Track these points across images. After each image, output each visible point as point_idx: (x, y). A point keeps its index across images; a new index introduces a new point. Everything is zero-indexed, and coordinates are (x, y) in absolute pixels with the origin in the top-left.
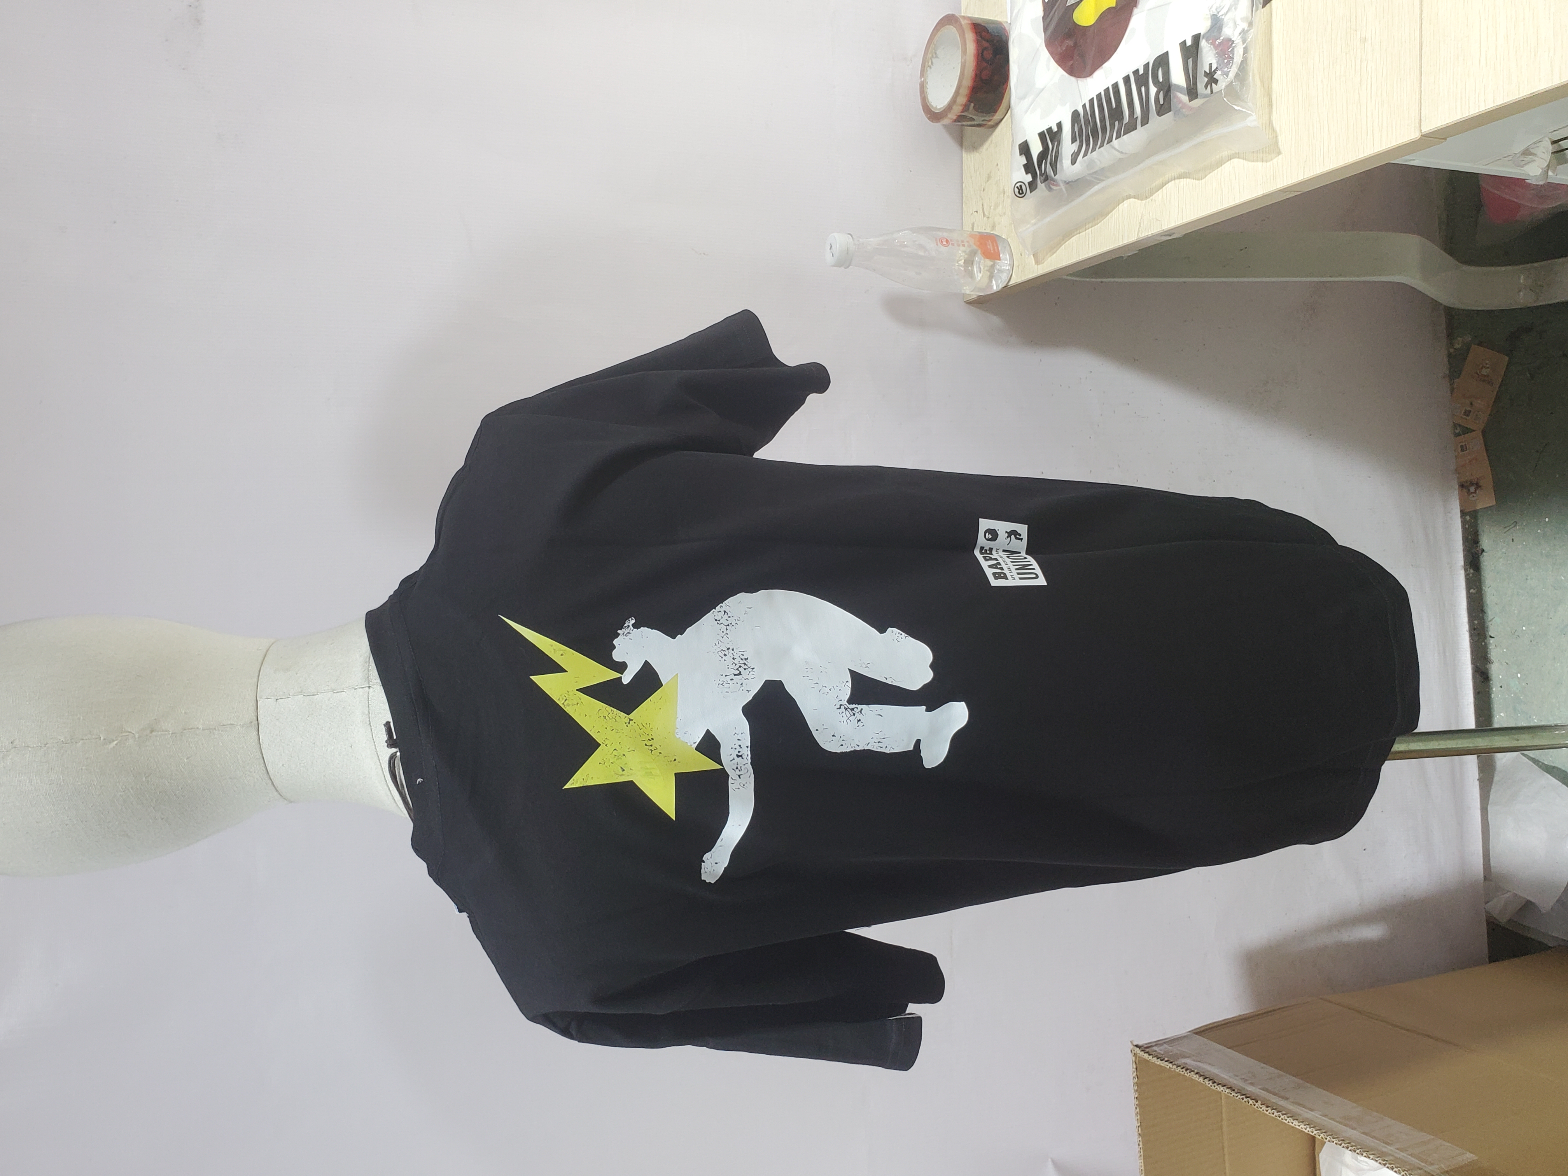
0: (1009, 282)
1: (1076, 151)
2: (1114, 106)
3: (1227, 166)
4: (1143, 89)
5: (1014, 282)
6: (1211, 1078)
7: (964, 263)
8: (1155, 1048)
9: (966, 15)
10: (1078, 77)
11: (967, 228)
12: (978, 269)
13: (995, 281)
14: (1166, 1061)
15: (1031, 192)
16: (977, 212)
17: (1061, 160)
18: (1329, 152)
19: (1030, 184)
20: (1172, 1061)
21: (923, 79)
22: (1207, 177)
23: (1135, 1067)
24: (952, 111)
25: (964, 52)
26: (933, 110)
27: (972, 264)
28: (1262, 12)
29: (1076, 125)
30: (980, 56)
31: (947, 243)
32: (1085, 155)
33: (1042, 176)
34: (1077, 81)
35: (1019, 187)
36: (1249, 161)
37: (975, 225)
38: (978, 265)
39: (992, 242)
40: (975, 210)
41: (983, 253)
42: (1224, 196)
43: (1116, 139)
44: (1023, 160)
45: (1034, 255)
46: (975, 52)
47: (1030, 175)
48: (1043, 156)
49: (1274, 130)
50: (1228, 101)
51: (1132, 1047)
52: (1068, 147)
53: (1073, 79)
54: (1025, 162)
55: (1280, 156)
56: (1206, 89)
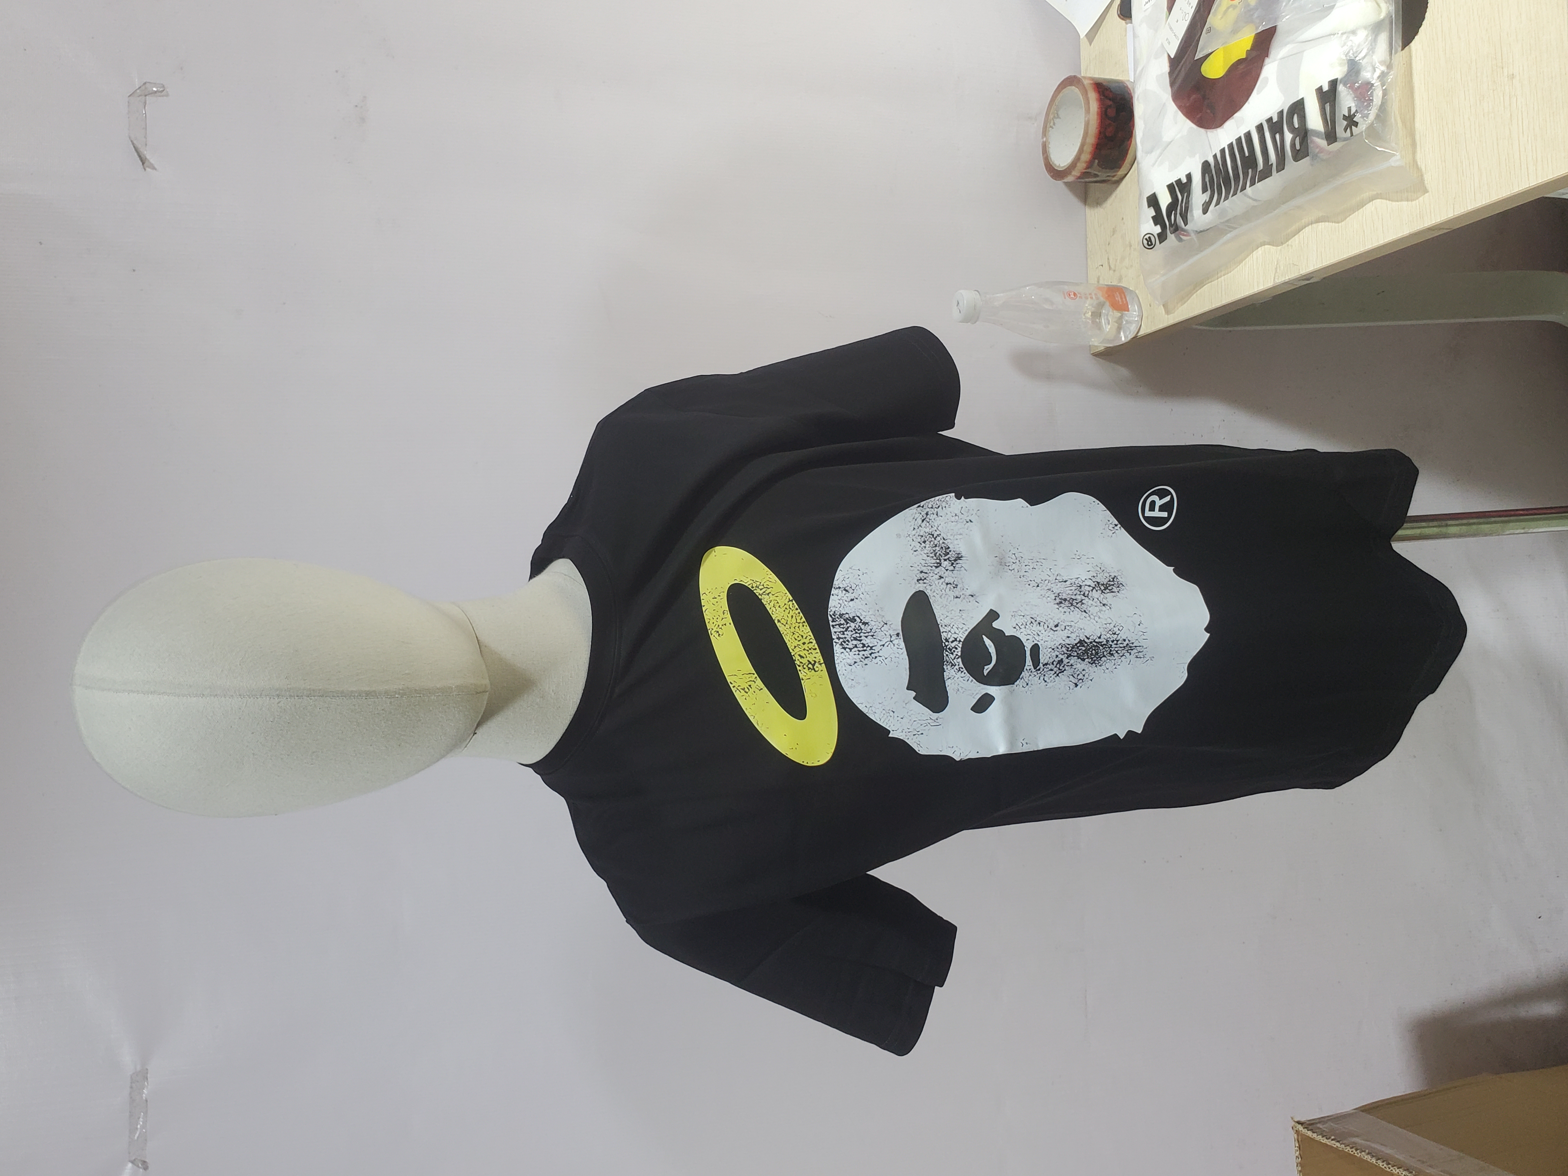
0: (1138, 332)
1: (1207, 201)
2: (1247, 154)
3: (1370, 207)
4: (1278, 136)
5: (1143, 333)
6: (1384, 1159)
7: (1092, 315)
8: (1318, 1125)
9: (1085, 75)
10: (1207, 129)
11: (1093, 280)
12: (1106, 321)
13: (1123, 332)
14: (1332, 1140)
15: (1160, 243)
16: (1102, 265)
17: (1192, 211)
18: (1480, 187)
19: (1159, 235)
20: (1339, 1140)
21: (1045, 139)
22: (1347, 220)
23: (1297, 1145)
24: (1076, 169)
25: (1088, 111)
26: (1056, 168)
27: (1100, 316)
28: (1400, 56)
29: (1207, 175)
30: (1104, 115)
31: (1075, 296)
32: (1218, 203)
33: (1172, 227)
34: (1207, 132)
35: (1148, 239)
36: (1392, 201)
37: (1101, 278)
38: (1105, 317)
39: (1120, 293)
40: (1101, 264)
41: (1112, 305)
42: (1366, 237)
43: (1250, 187)
44: (1152, 212)
45: (1163, 305)
46: (1099, 110)
47: (1158, 227)
48: (1172, 207)
49: (1419, 169)
50: (1370, 143)
51: (1294, 1123)
52: (1198, 197)
53: (1202, 130)
54: (1154, 214)
55: (1427, 195)
56: (1345, 132)
